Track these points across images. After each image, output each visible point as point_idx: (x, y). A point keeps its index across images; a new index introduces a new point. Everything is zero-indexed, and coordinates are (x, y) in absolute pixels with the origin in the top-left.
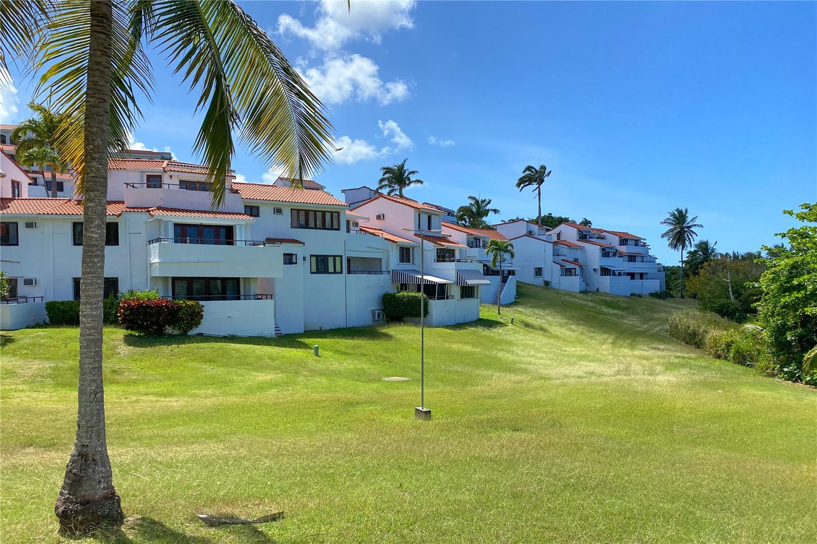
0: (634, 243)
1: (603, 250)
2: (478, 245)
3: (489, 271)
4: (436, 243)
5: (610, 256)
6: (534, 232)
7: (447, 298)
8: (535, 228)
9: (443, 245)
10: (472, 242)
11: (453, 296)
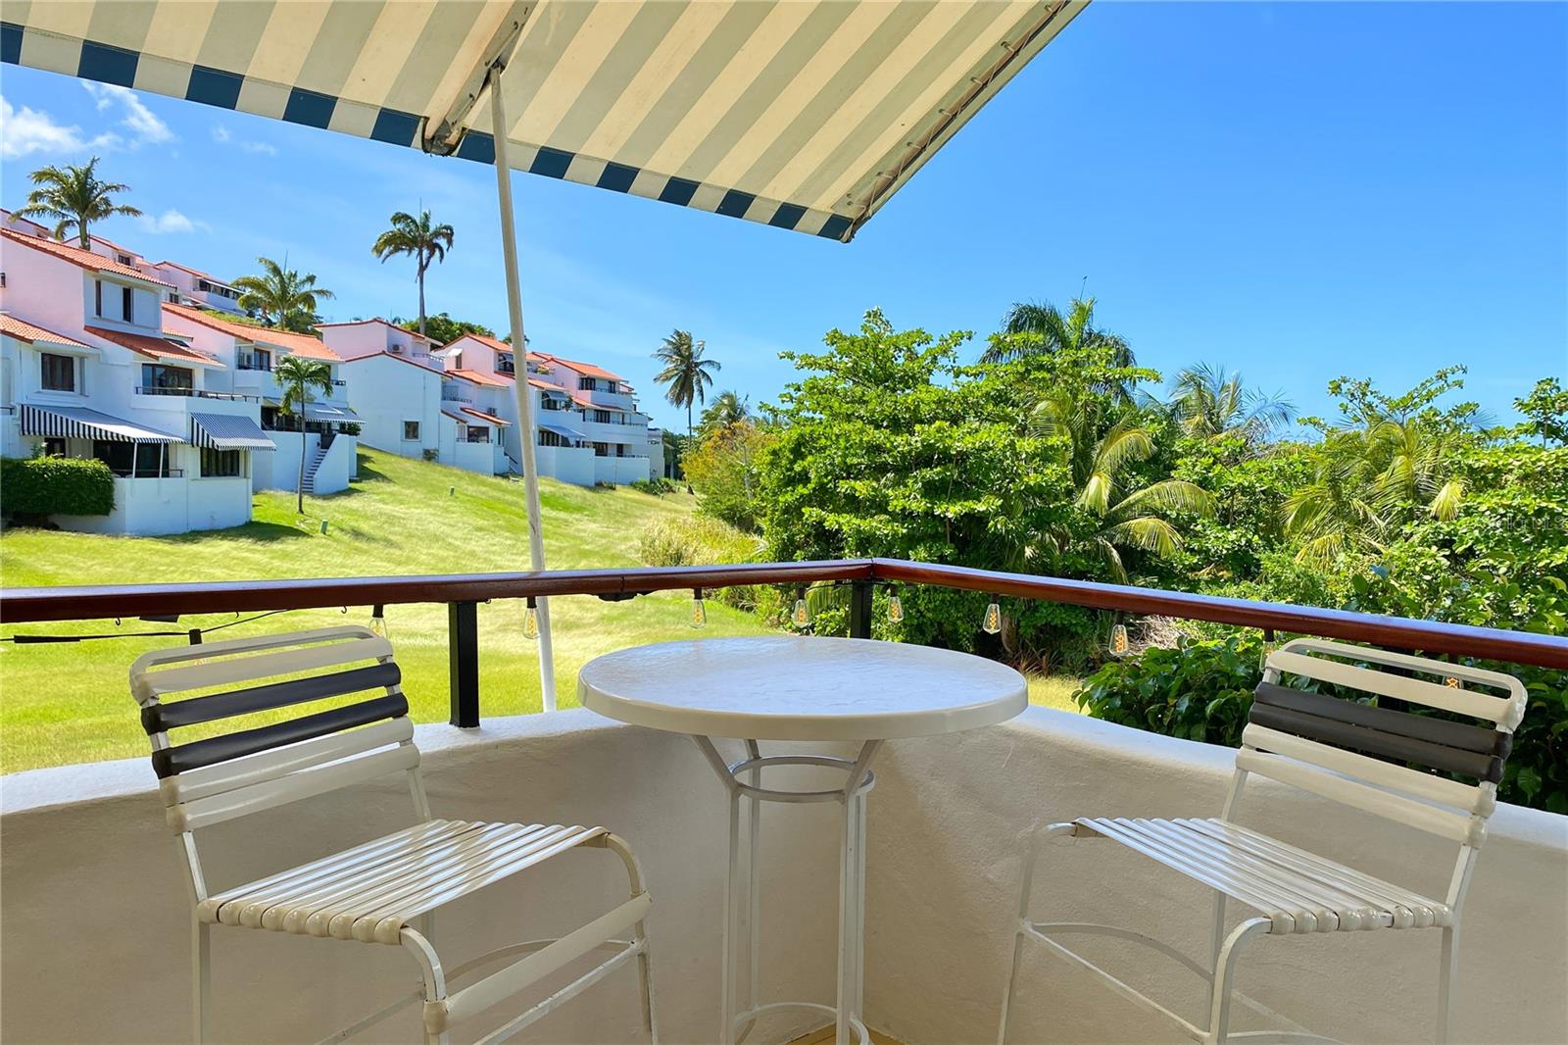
0: (607, 386)
1: (545, 395)
2: (265, 364)
4: (140, 351)
5: (558, 407)
6: (405, 348)
8: (407, 340)
9: (157, 358)
10: (249, 357)
11: (181, 471)
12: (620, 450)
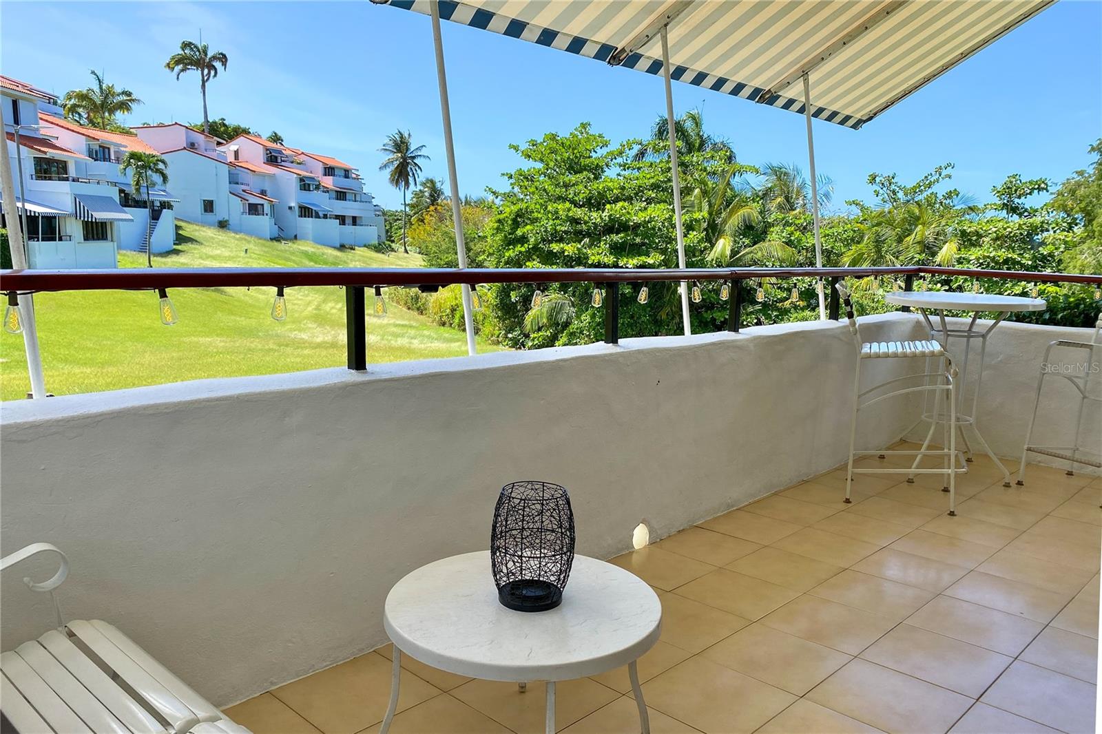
0: (343, 173)
1: (302, 180)
2: (107, 156)
3: (127, 201)
4: (32, 148)
5: (312, 189)
6: (199, 145)
7: (60, 239)
8: (200, 139)
9: (45, 153)
10: (96, 151)
11: (70, 236)
12: (355, 221)
